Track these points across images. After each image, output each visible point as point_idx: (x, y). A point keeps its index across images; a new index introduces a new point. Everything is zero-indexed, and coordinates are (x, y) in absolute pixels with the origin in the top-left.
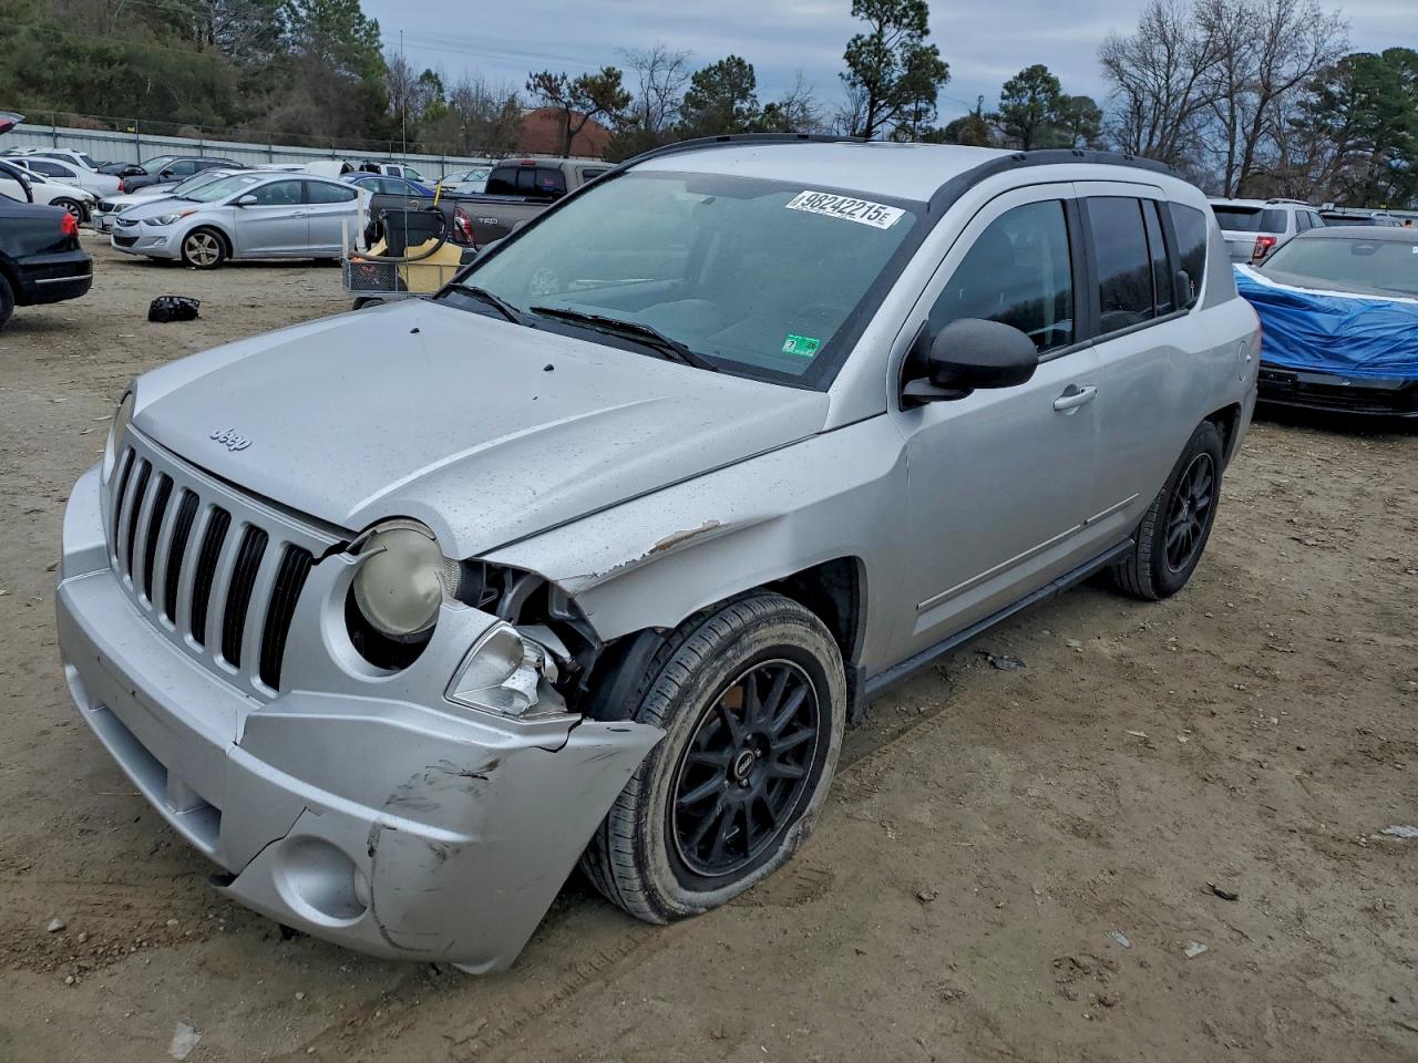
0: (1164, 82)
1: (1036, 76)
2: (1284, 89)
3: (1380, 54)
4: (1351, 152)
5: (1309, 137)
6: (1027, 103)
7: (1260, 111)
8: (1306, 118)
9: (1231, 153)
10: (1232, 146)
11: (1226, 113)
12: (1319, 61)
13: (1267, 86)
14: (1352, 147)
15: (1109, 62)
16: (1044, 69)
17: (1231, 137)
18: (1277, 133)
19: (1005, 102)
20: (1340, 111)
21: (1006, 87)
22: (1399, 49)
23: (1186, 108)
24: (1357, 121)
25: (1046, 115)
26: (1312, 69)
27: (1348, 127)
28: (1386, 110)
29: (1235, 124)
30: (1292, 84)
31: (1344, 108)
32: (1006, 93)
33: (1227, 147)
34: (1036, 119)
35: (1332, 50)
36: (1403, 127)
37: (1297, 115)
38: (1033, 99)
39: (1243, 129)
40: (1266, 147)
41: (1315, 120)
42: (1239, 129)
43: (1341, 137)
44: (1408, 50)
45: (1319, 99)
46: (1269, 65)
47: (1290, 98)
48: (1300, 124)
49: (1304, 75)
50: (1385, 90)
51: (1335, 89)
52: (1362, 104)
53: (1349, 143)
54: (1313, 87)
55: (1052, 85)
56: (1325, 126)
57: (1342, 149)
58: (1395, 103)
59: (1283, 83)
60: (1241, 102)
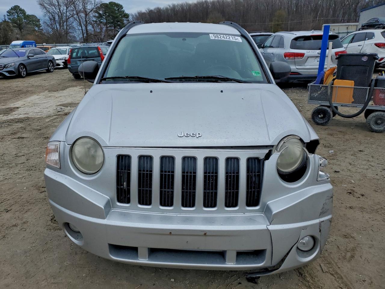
0: (59, 10)
1: (16, 9)
2: (90, 12)
3: (108, 3)
4: (109, 28)
5: (98, 25)
6: (17, 17)
7: (86, 18)
8: (97, 20)
9: (82, 29)
10: (82, 27)
11: (78, 19)
12: (96, 5)
13: (86, 12)
14: (109, 27)
15: (41, 4)
16: (19, 7)
17: (81, 25)
18: (91, 24)
19: (9, 17)
20: (104, 18)
21: (8, 12)
22: (112, 2)
23: (67, 17)
24: (108, 21)
25: (24, 21)
26: (95, 7)
27: (107, 22)
28: (114, 18)
29: (81, 22)
30: (91, 11)
31: (104, 17)
32: (8, 14)
33: (80, 28)
34: (21, 22)
35: (98, 2)
36: (118, 21)
37: (94, 19)
38: (18, 16)
39: (83, 23)
40: (90, 27)
41: (99, 20)
42: (82, 24)
43: (106, 24)
44: (114, 2)
45: (98, 15)
46: (84, 6)
47: (91, 15)
48: (96, 22)
49: (94, 8)
50: (112, 12)
51: (101, 12)
52: (108, 16)
53: (108, 26)
54: (96, 12)
55: (23, 12)
56: (102, 22)
57: (107, 27)
58: (116, 16)
59: (89, 11)
60: (80, 15)
